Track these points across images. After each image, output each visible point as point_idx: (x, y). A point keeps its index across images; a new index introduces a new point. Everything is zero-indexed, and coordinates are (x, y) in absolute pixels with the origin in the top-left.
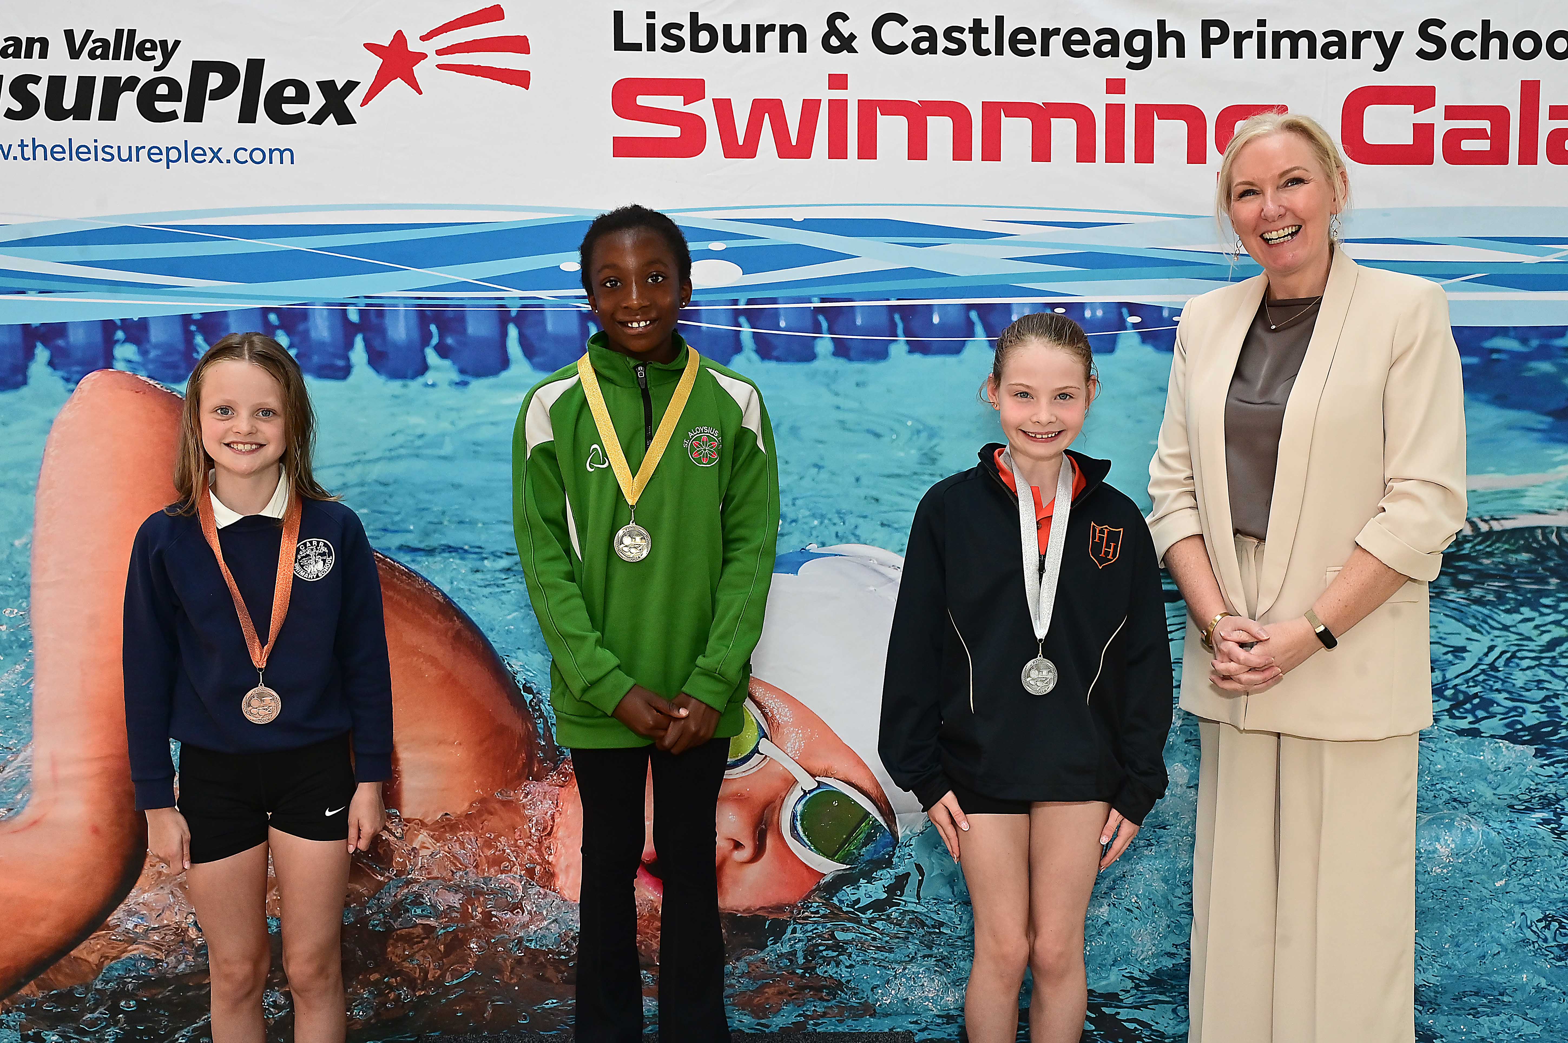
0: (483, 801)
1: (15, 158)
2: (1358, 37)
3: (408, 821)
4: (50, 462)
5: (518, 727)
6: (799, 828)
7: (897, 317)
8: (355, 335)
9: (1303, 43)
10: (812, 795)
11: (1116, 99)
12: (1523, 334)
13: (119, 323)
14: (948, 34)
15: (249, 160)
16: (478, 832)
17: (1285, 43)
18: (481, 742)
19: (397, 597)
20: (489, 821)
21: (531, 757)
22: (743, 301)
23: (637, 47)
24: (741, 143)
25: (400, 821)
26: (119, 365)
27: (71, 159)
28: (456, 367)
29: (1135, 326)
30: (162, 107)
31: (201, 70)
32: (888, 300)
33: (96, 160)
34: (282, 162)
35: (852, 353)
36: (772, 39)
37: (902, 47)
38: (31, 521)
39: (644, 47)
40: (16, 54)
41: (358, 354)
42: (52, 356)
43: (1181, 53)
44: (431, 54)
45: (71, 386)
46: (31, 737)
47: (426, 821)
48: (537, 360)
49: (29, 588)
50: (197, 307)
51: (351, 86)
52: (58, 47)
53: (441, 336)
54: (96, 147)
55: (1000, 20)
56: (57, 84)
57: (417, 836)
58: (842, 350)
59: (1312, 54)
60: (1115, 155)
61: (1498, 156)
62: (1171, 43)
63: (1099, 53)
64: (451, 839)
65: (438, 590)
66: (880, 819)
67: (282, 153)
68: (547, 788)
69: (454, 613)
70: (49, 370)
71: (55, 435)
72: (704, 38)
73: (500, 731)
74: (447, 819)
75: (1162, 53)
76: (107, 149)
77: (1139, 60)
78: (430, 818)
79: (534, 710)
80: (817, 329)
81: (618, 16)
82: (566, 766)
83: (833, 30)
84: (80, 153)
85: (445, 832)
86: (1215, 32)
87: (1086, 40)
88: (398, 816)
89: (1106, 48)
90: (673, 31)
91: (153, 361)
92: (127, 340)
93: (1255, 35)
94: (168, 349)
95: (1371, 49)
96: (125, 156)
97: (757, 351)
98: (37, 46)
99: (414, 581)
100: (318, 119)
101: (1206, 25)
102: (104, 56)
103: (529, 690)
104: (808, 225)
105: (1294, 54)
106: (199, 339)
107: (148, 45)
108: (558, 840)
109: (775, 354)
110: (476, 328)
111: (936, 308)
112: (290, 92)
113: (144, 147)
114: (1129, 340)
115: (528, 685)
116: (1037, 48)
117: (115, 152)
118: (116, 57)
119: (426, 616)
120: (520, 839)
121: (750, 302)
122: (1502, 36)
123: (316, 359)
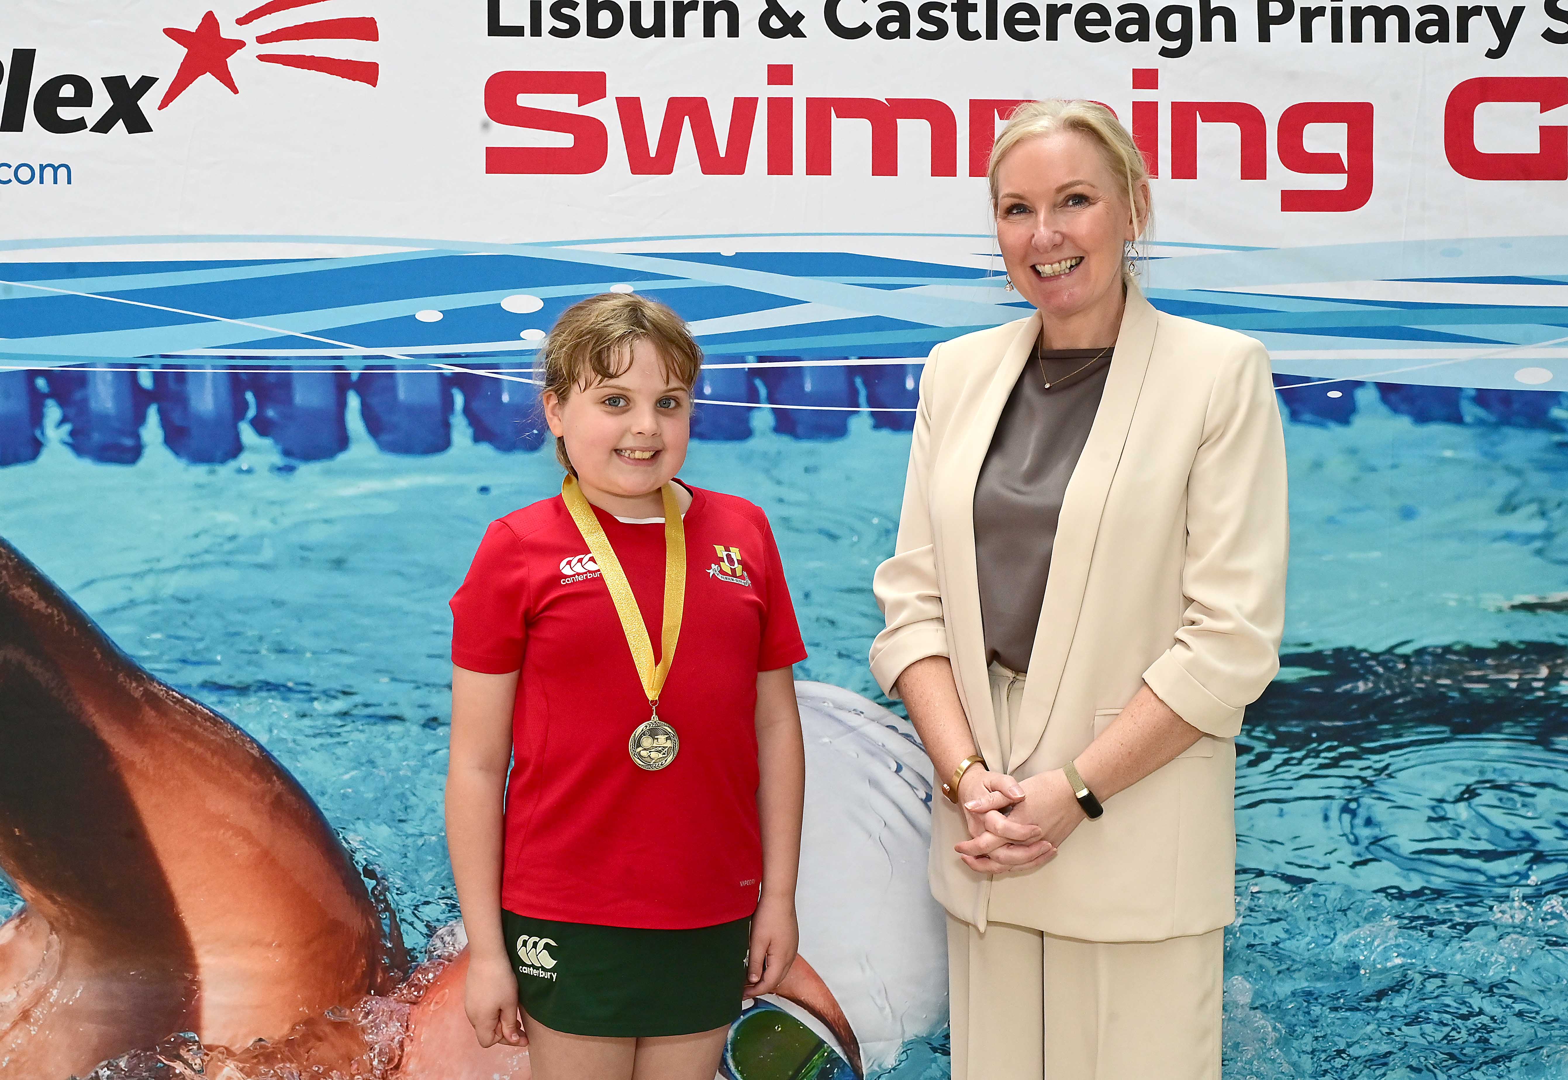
0: (309, 1022)
2: (1465, 14)
3: (210, 1048)
5: (356, 923)
6: (730, 1062)
7: (859, 382)
8: (147, 405)
10: (747, 1016)
11: (1145, 95)
15: (13, 179)
16: (302, 1064)
17: (1369, 23)
18: (308, 943)
19: (199, 750)
20: (317, 1049)
21: (373, 965)
23: (517, 31)
24: (653, 154)
25: (199, 1048)
28: (279, 447)
32: (846, 358)
34: (55, 182)
35: (800, 429)
36: (694, 20)
37: (864, 30)
39: (528, 31)
41: (152, 430)
44: (251, 41)
47: (233, 1049)
48: (384, 437)
51: (146, 83)
53: (260, 406)
57: (221, 1068)
58: (785, 424)
59: (1404, 37)
62: (1218, 22)
63: (1123, 36)
64: (266, 1074)
65: (253, 740)
66: (838, 1050)
67: (56, 169)
68: (394, 1005)
69: (274, 771)
72: (605, 19)
73: (333, 928)
74: (262, 1047)
75: (1206, 36)
77: (1175, 45)
78: (238, 1046)
79: (378, 901)
80: (753, 396)
82: (420, 976)
83: (773, 8)
85: (259, 1063)
86: (1275, 9)
87: (1106, 20)
88: (196, 1041)
89: (1132, 30)
90: (565, 11)
93: (1329, 13)
95: (1482, 29)
99: (222, 729)
100: (104, 126)
103: (371, 874)
104: (742, 261)
105: (1380, 37)
108: (408, 1075)
110: (305, 397)
111: (910, 370)
112: (67, 91)
115: (370, 867)
116: (1041, 29)
119: (237, 775)
120: (358, 1074)
123: (96, 437)
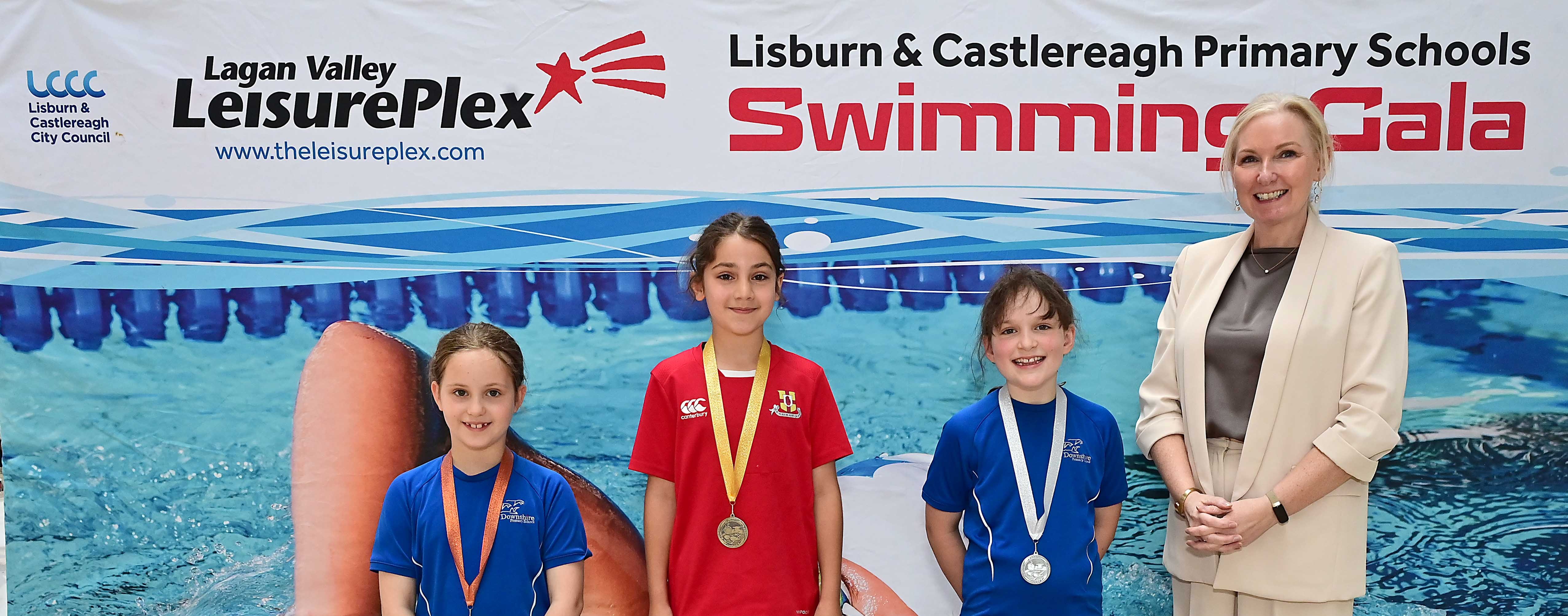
1: (272, 158)
2: (1321, 48)
4: (303, 392)
7: (951, 275)
8: (532, 293)
9: (1277, 54)
11: (1126, 100)
12: (1447, 285)
13: (353, 285)
14: (993, 50)
15: (449, 157)
17: (1262, 54)
18: (631, 605)
22: (831, 263)
23: (749, 63)
24: (830, 138)
26: (354, 318)
27: (314, 158)
28: (610, 317)
29: (1139, 281)
30: (383, 116)
31: (412, 86)
32: (944, 262)
33: (334, 158)
34: (474, 158)
35: (917, 304)
36: (855, 56)
37: (957, 60)
38: (290, 437)
39: (754, 63)
40: (271, 76)
41: (535, 307)
42: (303, 311)
43: (1179, 63)
44: (589, 71)
45: (318, 334)
46: (293, 600)
48: (671, 311)
49: (290, 488)
50: (412, 272)
51: (527, 97)
52: (303, 69)
53: (598, 293)
54: (333, 148)
55: (1035, 38)
56: (302, 99)
58: (908, 301)
59: (1283, 63)
60: (1125, 145)
61: (1430, 143)
62: (1171, 55)
63: (1113, 64)
65: (597, 489)
67: (474, 151)
69: (609, 507)
70: (301, 321)
71: (307, 371)
72: (801, 55)
75: (1164, 63)
76: (341, 150)
77: (1145, 69)
80: (889, 285)
81: (734, 39)
83: (903, 48)
84: (321, 153)
86: (1206, 46)
87: (1103, 54)
89: (1119, 59)
90: (777, 50)
91: (380, 314)
92: (360, 298)
93: (1238, 48)
94: (390, 305)
95: (1331, 58)
96: (355, 155)
97: (842, 303)
98: (287, 69)
100: (502, 124)
101: (1199, 40)
102: (338, 77)
104: (883, 203)
105: (1269, 63)
106: (414, 297)
107: (371, 68)
109: (856, 304)
110: (624, 287)
111: (982, 268)
112: (480, 103)
113: (369, 148)
114: (1134, 292)
116: (1064, 60)
117: (347, 151)
118: (347, 77)
121: (837, 264)
122: (1436, 47)
123: (502, 312)
